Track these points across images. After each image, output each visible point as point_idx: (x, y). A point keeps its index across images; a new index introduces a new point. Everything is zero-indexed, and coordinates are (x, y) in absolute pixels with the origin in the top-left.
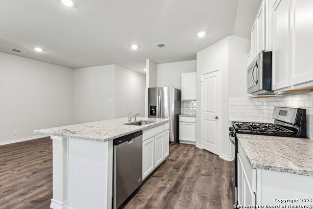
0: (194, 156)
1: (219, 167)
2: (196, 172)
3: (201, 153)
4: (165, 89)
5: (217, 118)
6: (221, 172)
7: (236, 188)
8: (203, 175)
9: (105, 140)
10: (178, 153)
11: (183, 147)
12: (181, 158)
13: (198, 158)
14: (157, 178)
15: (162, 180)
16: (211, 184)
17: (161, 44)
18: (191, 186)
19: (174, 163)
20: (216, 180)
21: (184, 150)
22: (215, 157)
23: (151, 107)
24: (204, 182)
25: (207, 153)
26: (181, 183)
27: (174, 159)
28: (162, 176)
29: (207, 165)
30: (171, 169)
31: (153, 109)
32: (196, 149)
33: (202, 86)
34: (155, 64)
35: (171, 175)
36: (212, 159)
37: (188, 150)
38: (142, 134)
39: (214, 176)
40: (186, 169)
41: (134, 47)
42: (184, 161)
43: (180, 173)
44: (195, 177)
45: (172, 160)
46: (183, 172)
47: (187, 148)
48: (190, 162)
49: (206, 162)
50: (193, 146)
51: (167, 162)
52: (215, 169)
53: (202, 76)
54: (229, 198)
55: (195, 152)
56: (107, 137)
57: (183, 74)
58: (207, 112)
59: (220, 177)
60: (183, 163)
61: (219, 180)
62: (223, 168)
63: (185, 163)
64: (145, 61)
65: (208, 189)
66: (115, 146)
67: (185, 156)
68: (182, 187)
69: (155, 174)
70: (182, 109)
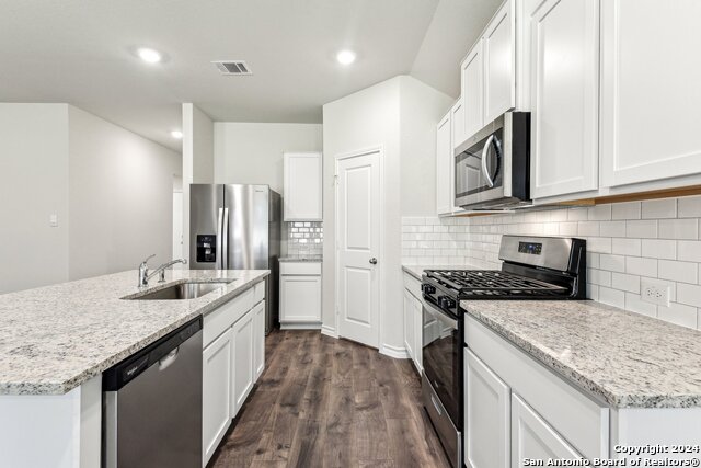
0: (325, 361)
1: (387, 378)
2: (341, 405)
3: (338, 348)
4: (237, 191)
5: (375, 263)
6: (397, 393)
7: (458, 433)
8: (361, 409)
9: (70, 385)
10: (282, 358)
11: (292, 340)
12: (294, 372)
13: (334, 362)
14: (242, 450)
15: (259, 452)
16: (385, 430)
17: (236, 62)
18: (340, 448)
19: (280, 389)
20: (393, 415)
21: (295, 346)
22: (371, 353)
23: (200, 239)
24: (368, 428)
25: (351, 348)
26: (313, 446)
27: (276, 377)
28: (256, 439)
29: (361, 377)
30: (277, 408)
31: (205, 245)
32: (325, 339)
33: (337, 188)
34: (208, 119)
35: (282, 428)
36: (366, 360)
37: (307, 346)
38: (201, 327)
39: (386, 404)
40: (316, 401)
41: (149, 57)
42: (303, 377)
43: (302, 416)
44: (344, 419)
45: (272, 383)
46: (312, 410)
47: (303, 340)
48: (320, 379)
49: (356, 372)
50: (314, 332)
51: (259, 390)
52: (381, 385)
53: (337, 162)
54: (434, 456)
55: (324, 349)
56: (76, 367)
57: (287, 156)
58: (349, 248)
59: (397, 404)
60: (302, 385)
61: (399, 414)
62: (397, 380)
63: (309, 382)
64: (181, 105)
65: (382, 445)
66: (108, 393)
67: (304, 362)
68: (320, 459)
69: (233, 436)
70: (283, 243)
